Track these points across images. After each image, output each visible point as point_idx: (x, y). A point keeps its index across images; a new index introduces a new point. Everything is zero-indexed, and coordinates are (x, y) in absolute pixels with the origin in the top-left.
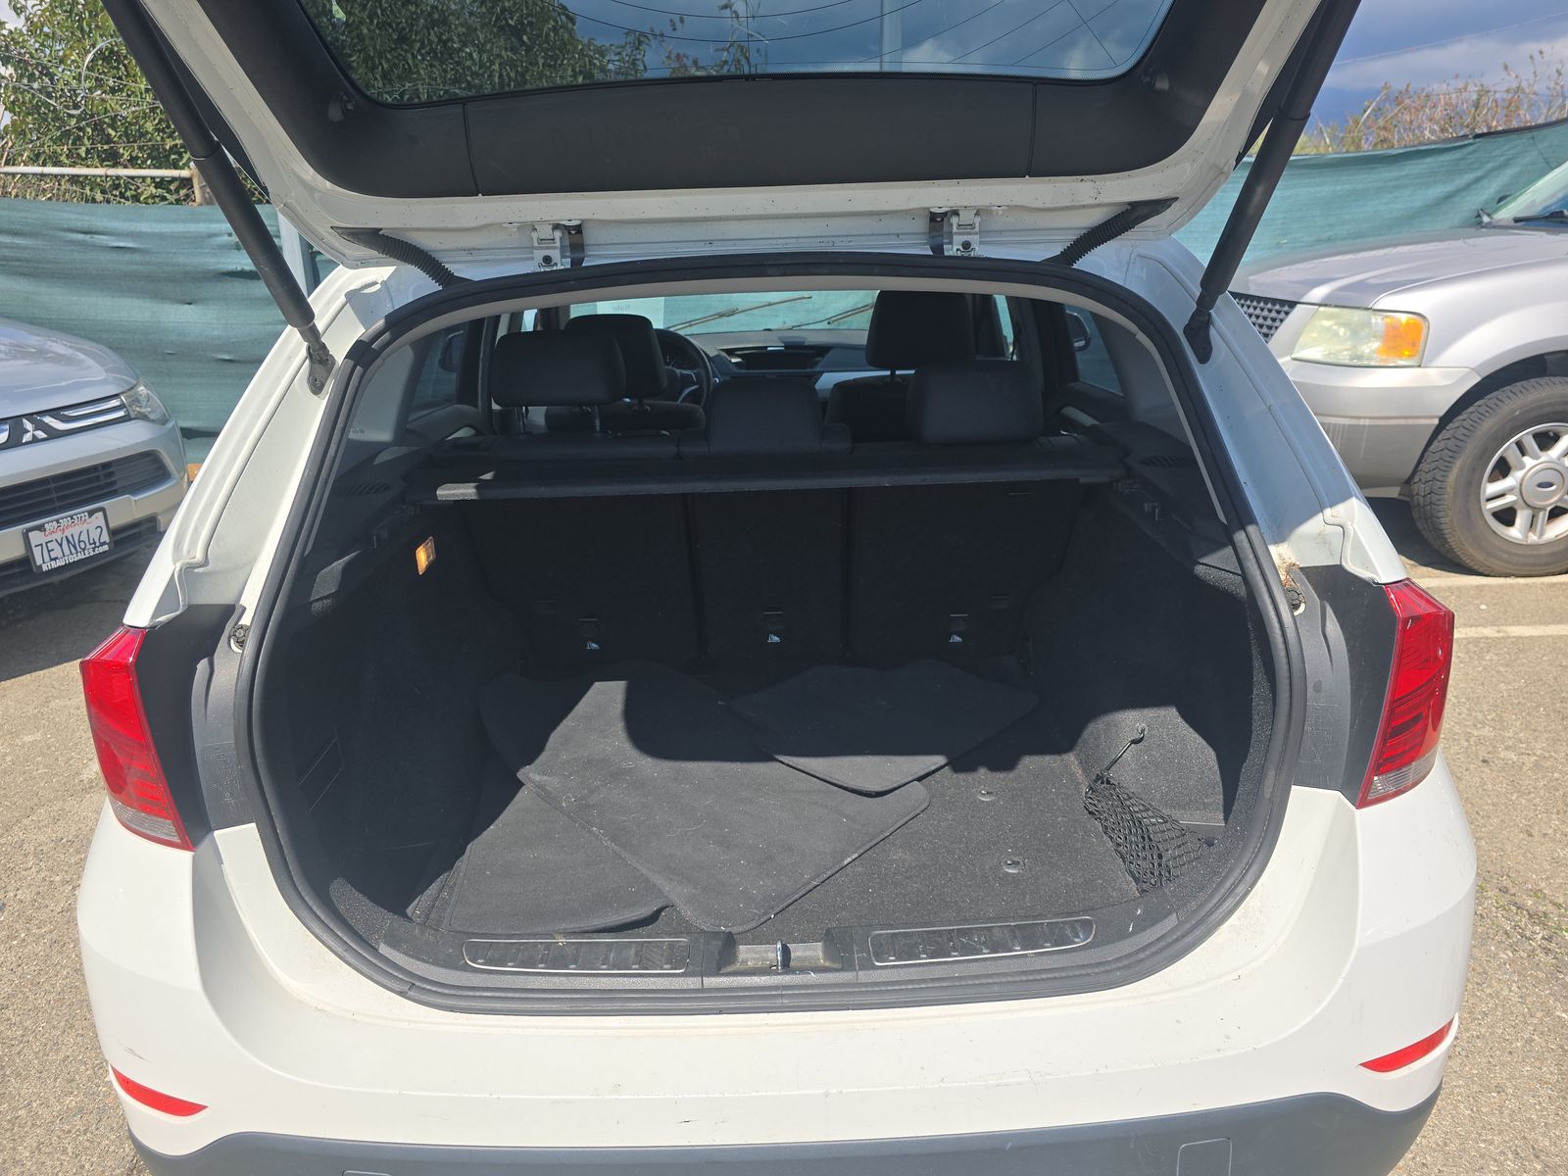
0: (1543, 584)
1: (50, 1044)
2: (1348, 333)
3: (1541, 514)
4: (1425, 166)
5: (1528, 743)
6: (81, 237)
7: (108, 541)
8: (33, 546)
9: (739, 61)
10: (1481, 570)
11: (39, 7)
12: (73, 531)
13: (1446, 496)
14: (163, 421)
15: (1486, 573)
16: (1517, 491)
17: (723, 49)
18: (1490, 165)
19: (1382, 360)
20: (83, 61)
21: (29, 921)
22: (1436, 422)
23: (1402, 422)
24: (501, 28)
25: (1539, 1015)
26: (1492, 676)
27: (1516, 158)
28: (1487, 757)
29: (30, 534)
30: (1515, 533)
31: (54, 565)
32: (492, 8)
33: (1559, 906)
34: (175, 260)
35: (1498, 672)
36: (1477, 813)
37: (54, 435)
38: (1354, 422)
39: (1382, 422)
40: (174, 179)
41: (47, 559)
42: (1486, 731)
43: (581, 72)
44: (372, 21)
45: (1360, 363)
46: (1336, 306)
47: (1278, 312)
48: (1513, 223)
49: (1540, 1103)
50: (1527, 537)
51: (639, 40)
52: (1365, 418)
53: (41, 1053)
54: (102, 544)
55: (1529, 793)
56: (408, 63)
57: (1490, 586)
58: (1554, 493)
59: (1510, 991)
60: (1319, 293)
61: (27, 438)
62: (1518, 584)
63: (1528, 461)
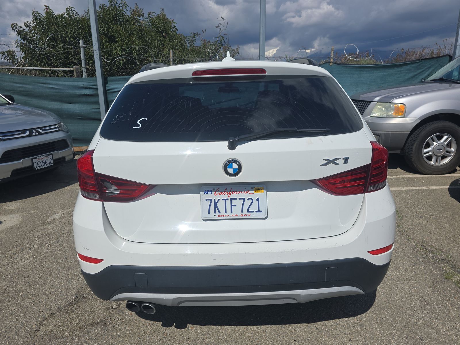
0: (440, 176)
1: (46, 278)
2: (385, 109)
3: (439, 157)
4: (408, 68)
5: (432, 213)
6: (42, 85)
7: (53, 163)
8: (34, 162)
9: (221, 40)
10: (423, 173)
11: (32, 26)
12: (44, 159)
13: (413, 153)
14: (68, 132)
15: (425, 174)
16: (432, 151)
17: (217, 37)
18: (426, 68)
19: (395, 116)
20: (46, 39)
21: (38, 252)
22: (409, 132)
23: (400, 132)
24: (157, 32)
25: (429, 272)
26: (424, 198)
27: (433, 65)
28: (421, 216)
29: (33, 160)
30: (432, 163)
31: (39, 168)
32: (155, 26)
33: (437, 249)
34: (68, 91)
35: (426, 197)
36: (417, 229)
37: (40, 134)
38: (387, 133)
39: (395, 133)
40: (69, 71)
41: (37, 166)
42: (422, 210)
43: (179, 43)
44: (123, 30)
45: (389, 117)
46: (382, 102)
47: (367, 104)
48: (430, 81)
49: (427, 291)
50: (436, 164)
51: (194, 35)
52: (390, 131)
53: (44, 280)
54: (51, 163)
55: (432, 224)
56: (133, 40)
57: (426, 177)
58: (442, 152)
59: (422, 267)
60: (377, 99)
61: (34, 134)
62: (434, 177)
63: (435, 143)
